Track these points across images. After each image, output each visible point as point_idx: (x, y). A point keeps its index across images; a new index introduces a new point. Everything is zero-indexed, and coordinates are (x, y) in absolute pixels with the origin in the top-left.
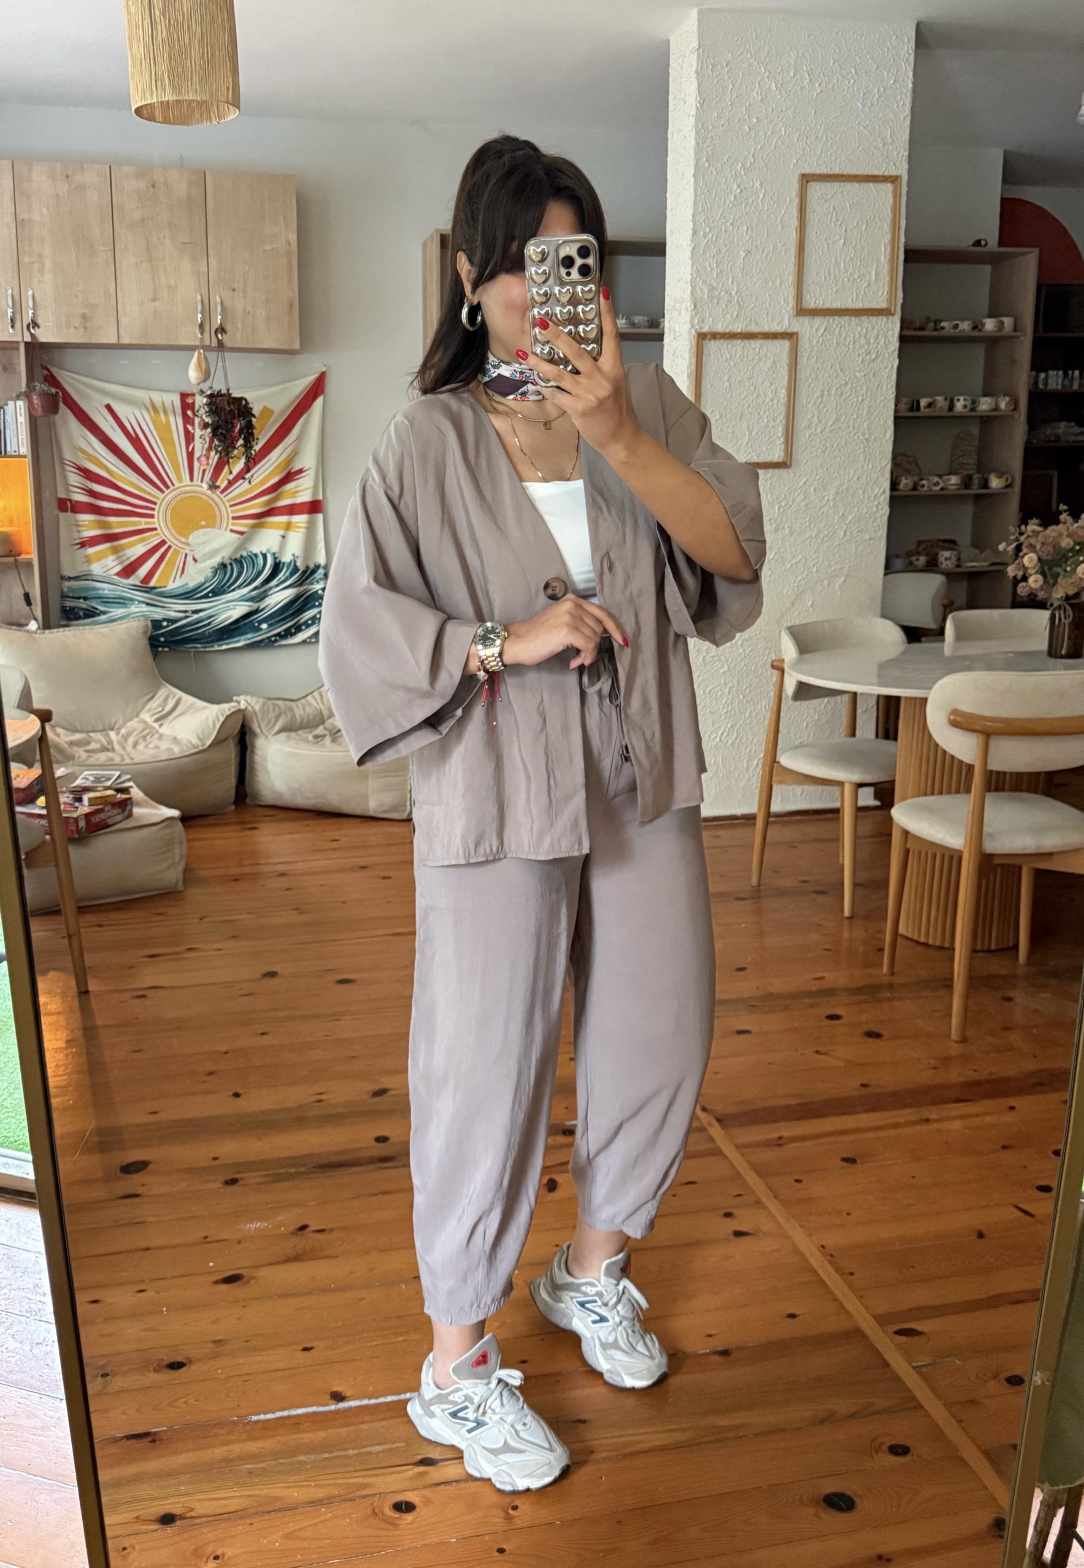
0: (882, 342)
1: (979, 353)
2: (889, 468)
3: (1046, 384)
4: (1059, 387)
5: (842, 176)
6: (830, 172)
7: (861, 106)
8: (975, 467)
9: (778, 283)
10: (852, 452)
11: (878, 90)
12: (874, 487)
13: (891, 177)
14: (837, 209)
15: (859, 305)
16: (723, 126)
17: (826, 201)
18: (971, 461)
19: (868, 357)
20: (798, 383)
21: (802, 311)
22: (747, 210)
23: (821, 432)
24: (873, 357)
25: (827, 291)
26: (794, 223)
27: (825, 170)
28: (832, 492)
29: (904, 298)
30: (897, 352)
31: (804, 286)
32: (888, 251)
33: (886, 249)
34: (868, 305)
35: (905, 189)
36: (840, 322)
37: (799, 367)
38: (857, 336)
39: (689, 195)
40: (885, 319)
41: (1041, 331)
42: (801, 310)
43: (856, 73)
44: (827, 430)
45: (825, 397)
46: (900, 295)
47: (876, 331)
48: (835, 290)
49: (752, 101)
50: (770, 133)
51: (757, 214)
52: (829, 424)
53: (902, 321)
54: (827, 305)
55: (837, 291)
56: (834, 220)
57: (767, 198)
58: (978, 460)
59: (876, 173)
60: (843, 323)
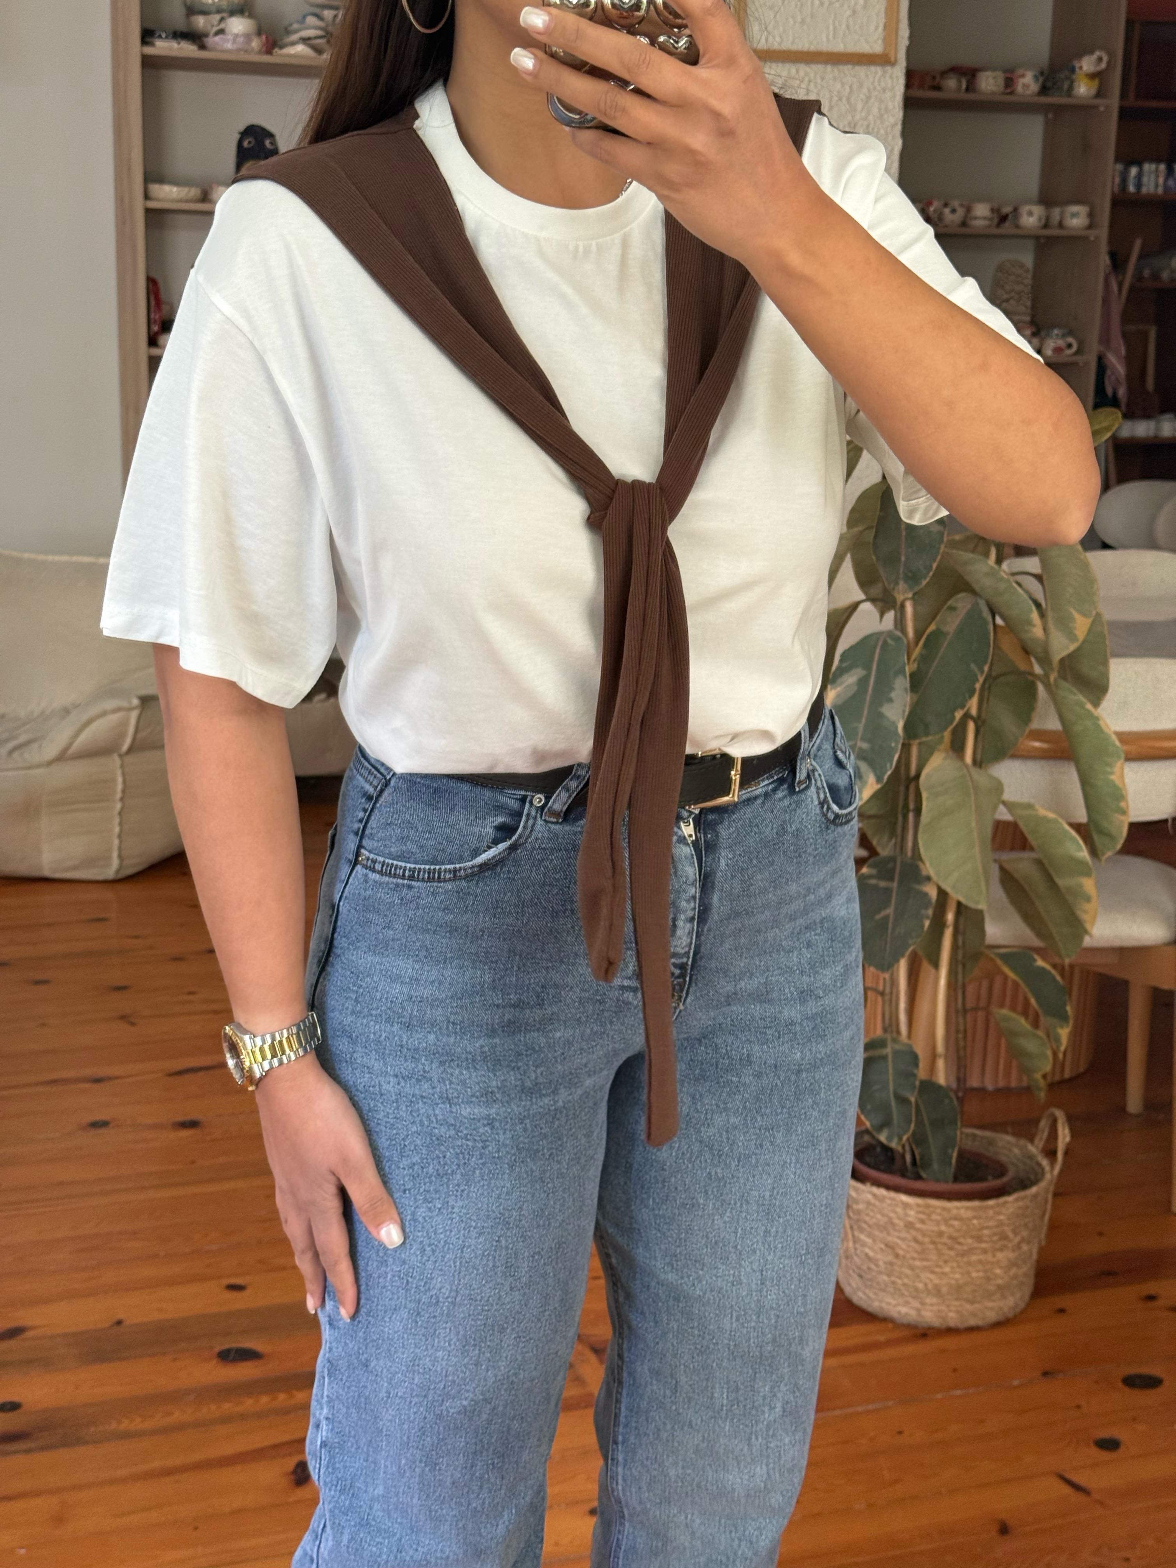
0: (875, 110)
3: (1139, 185)
4: (1160, 191)
15: (839, 47)
18: (1022, 309)
25: (787, 19)
29: (910, 36)
30: (899, 126)
34: (852, 48)
36: (807, 74)
38: (835, 99)
40: (879, 70)
41: (1132, 97)
46: (904, 32)
47: (865, 90)
48: (799, 19)
53: (907, 74)
54: (787, 45)
55: (803, 22)
60: (812, 76)
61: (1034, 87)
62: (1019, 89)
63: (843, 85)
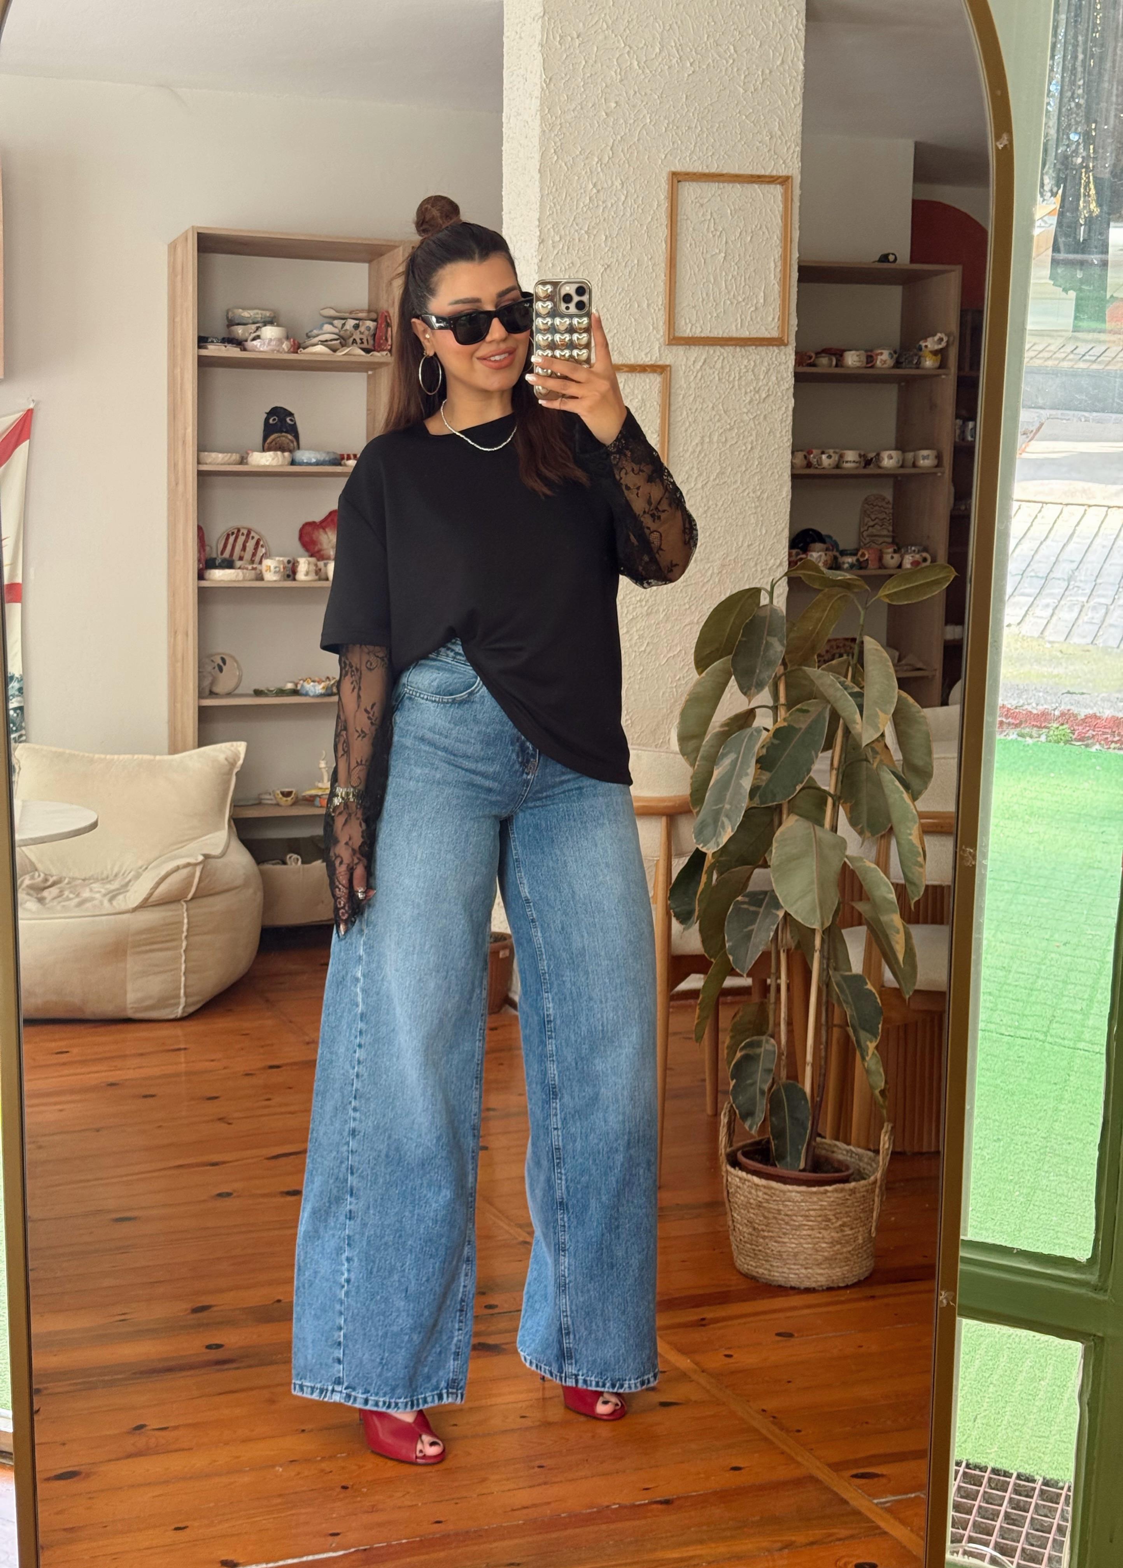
0: (773, 378)
1: (890, 396)
2: (786, 533)
5: (722, 175)
6: (707, 171)
7: (742, 91)
8: (890, 540)
9: (645, 306)
10: (741, 513)
11: (763, 72)
12: (769, 557)
13: (780, 177)
14: (715, 215)
15: (746, 334)
16: (573, 111)
17: (702, 205)
18: (885, 532)
19: (757, 396)
20: (672, 427)
21: (675, 340)
22: (606, 216)
23: (703, 487)
24: (764, 396)
25: (705, 316)
26: (663, 232)
27: (698, 167)
28: (718, 563)
29: (798, 325)
30: (792, 390)
31: (678, 309)
32: (778, 270)
33: (776, 266)
34: (755, 333)
35: (797, 192)
36: (722, 354)
37: (673, 408)
38: (743, 370)
39: (533, 194)
40: (775, 348)
41: (967, 369)
42: (675, 338)
43: (736, 51)
44: (709, 485)
45: (705, 446)
46: (794, 321)
47: (765, 364)
48: (714, 314)
49: (609, 82)
50: (632, 121)
51: (618, 220)
52: (712, 478)
53: (797, 353)
54: (706, 333)
55: (718, 316)
56: (713, 229)
57: (630, 201)
58: (893, 531)
59: (762, 172)
60: (725, 355)
61: (890, 363)
62: (878, 363)
63: (749, 361)
